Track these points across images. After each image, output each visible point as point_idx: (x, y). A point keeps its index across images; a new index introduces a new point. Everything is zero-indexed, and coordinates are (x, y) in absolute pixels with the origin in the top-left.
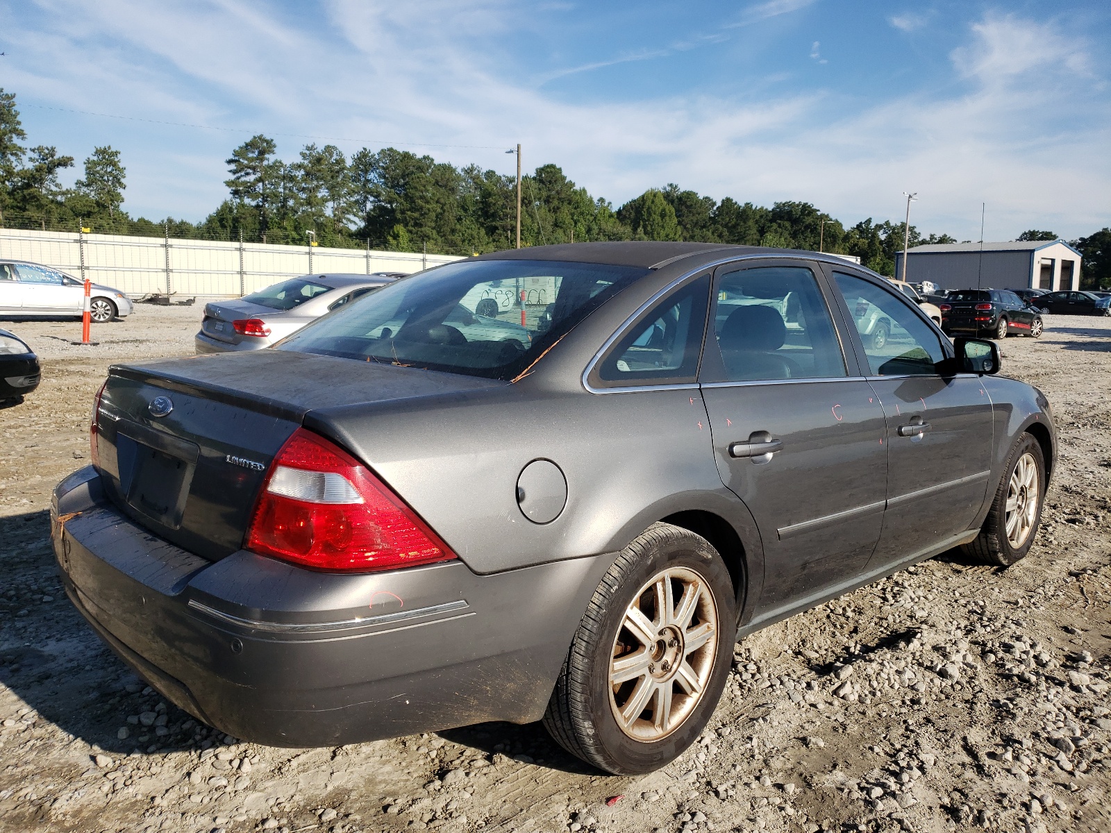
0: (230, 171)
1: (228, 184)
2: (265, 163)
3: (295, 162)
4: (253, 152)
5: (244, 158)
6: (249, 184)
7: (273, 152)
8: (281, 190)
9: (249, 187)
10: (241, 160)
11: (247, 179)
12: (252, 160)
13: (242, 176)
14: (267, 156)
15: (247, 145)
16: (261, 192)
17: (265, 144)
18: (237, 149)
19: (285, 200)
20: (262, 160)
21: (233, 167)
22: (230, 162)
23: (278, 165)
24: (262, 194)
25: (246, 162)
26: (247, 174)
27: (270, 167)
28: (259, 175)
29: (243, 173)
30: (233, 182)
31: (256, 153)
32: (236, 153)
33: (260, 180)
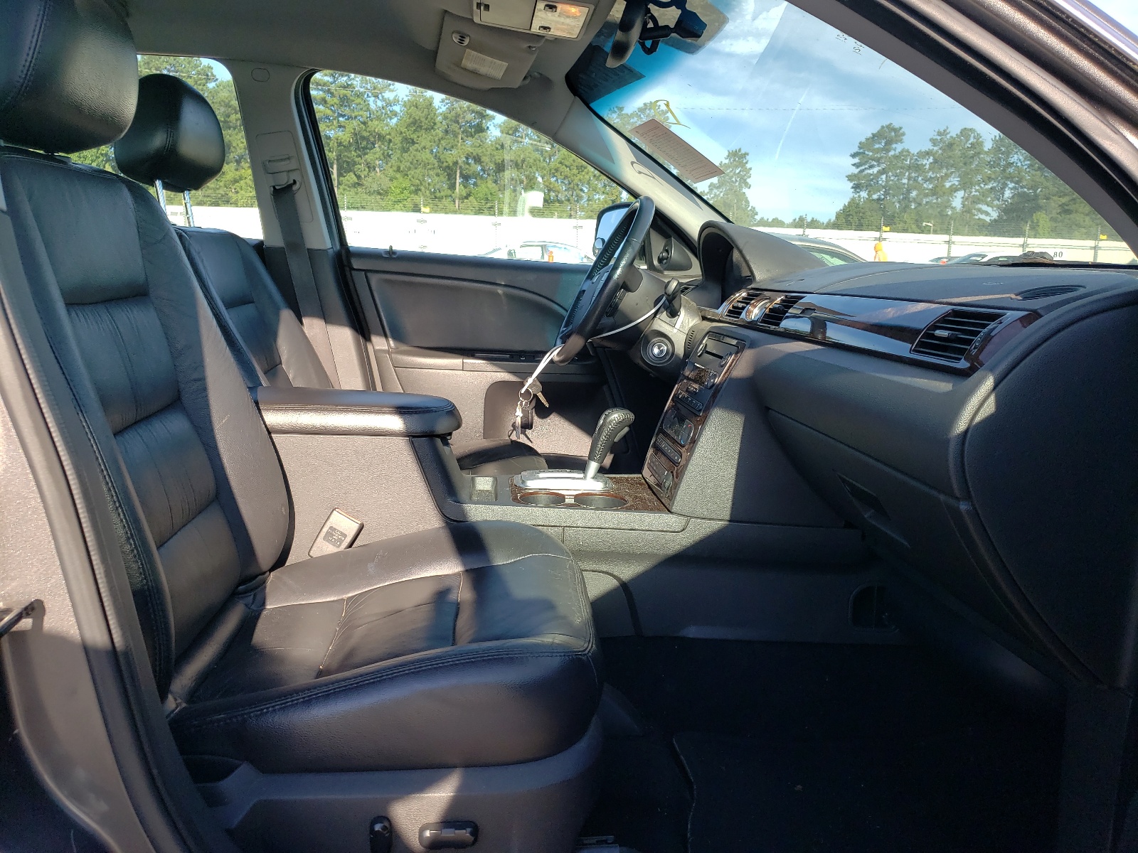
0: (853, 165)
1: (850, 178)
2: (892, 153)
3: (923, 150)
4: (880, 143)
5: (869, 150)
6: (871, 177)
7: (901, 141)
8: (905, 181)
9: (872, 180)
10: (866, 152)
11: (870, 171)
12: (878, 150)
13: (866, 169)
14: (894, 146)
15: (874, 135)
16: (883, 184)
17: (893, 134)
18: (864, 140)
19: (909, 191)
20: (888, 151)
21: (856, 160)
22: (853, 156)
23: (905, 153)
24: (884, 187)
25: (871, 154)
26: (871, 167)
27: (896, 157)
28: (883, 166)
29: (867, 166)
30: (855, 175)
31: (883, 144)
32: (861, 145)
33: (883, 172)
